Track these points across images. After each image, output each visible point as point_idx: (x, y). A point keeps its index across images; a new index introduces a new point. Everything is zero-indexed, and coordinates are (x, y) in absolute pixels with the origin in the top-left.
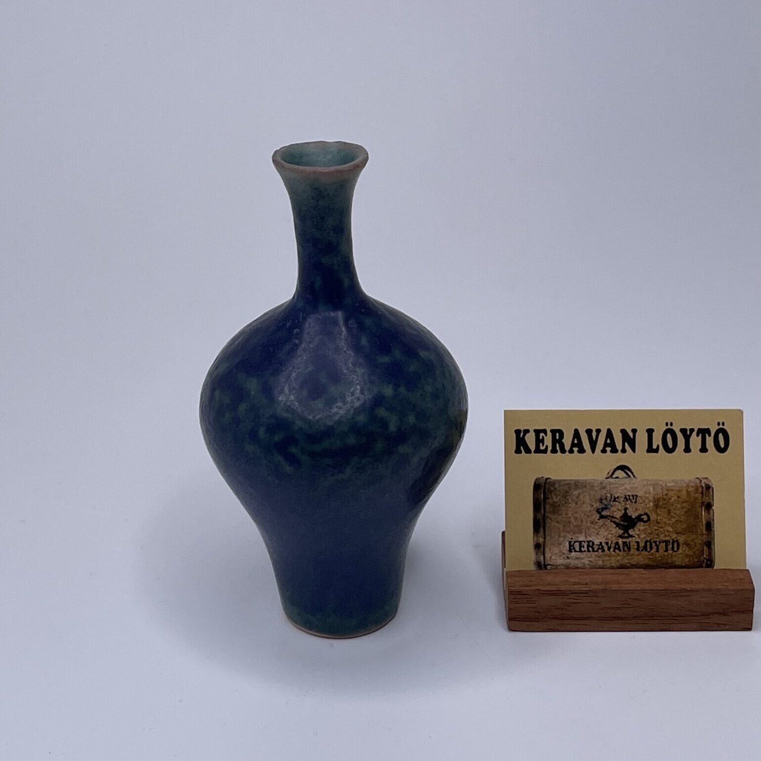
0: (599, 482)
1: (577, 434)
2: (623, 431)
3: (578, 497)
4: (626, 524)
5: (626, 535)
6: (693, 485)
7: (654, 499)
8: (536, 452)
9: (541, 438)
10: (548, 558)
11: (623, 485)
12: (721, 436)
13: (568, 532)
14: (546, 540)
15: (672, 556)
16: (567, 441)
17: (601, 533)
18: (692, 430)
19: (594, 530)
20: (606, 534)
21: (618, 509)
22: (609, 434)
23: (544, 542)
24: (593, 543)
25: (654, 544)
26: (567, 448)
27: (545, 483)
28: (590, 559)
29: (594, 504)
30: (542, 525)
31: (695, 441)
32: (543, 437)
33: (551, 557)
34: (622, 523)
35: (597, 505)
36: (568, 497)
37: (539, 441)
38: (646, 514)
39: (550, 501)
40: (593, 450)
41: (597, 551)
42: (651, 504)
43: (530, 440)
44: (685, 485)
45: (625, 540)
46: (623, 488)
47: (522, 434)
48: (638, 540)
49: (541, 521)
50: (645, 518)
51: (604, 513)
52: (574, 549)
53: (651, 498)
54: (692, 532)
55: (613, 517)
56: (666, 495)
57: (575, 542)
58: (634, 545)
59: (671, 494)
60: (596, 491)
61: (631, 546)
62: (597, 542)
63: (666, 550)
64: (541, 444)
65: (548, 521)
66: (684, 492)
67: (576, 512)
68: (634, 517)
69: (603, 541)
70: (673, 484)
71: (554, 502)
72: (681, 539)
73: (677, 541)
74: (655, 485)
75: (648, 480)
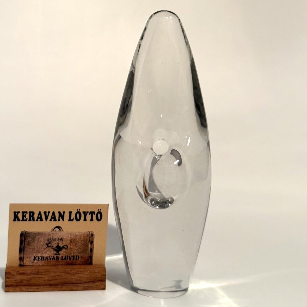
0: (48, 233)
1: (40, 213)
2: (59, 213)
3: (39, 239)
4: (58, 249)
5: (58, 254)
6: (86, 234)
7: (70, 239)
8: (22, 220)
9: (25, 215)
10: (25, 263)
11: (58, 234)
12: (99, 215)
13: (34, 253)
14: (25, 256)
15: (76, 261)
16: (36, 216)
17: (47, 253)
18: (87, 212)
19: (44, 252)
20: (49, 253)
21: (55, 244)
22: (54, 213)
23: (24, 257)
24: (44, 257)
25: (69, 257)
26: (36, 219)
27: (25, 233)
28: (42, 263)
29: (45, 241)
30: (23, 250)
31: (89, 217)
32: (26, 214)
33: (26, 262)
34: (57, 249)
35: (46, 242)
36: (35, 239)
37: (24, 216)
38: (66, 245)
39: (27, 240)
40: (46, 220)
41: (45, 260)
42: (69, 241)
43: (20, 216)
44: (83, 234)
45: (57, 255)
46: (58, 235)
47: (17, 213)
48: (62, 255)
49: (23, 248)
50: (66, 247)
51: (49, 245)
52: (36, 259)
53: (69, 239)
54: (85, 252)
55: (53, 247)
56: (75, 238)
57: (36, 256)
58: (60, 257)
59: (77, 237)
60: (47, 236)
61: (60, 258)
62: (45, 256)
63: (74, 259)
64: (25, 218)
65: (25, 248)
66: (82, 237)
67: (38, 245)
68: (61, 246)
69: (48, 256)
70: (78, 233)
71: (29, 241)
72: (80, 255)
73: (78, 256)
74: (71, 234)
75: (68, 232)
